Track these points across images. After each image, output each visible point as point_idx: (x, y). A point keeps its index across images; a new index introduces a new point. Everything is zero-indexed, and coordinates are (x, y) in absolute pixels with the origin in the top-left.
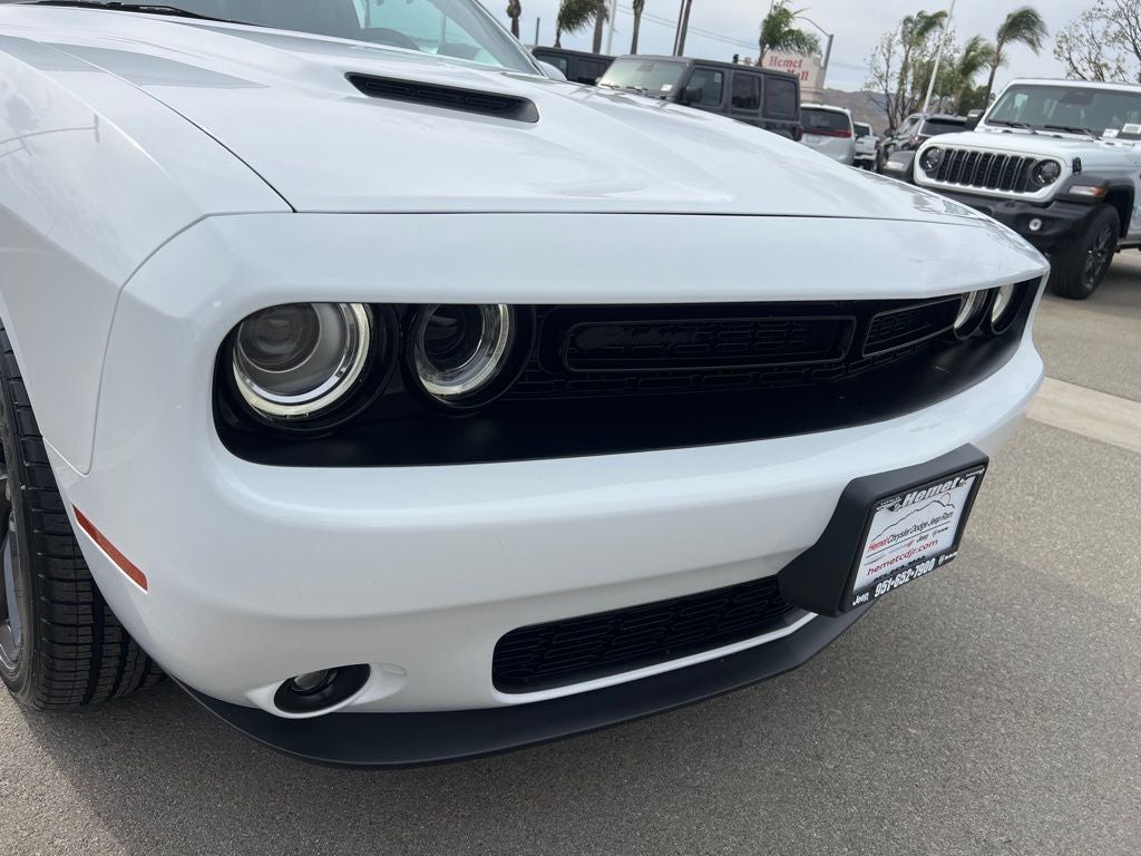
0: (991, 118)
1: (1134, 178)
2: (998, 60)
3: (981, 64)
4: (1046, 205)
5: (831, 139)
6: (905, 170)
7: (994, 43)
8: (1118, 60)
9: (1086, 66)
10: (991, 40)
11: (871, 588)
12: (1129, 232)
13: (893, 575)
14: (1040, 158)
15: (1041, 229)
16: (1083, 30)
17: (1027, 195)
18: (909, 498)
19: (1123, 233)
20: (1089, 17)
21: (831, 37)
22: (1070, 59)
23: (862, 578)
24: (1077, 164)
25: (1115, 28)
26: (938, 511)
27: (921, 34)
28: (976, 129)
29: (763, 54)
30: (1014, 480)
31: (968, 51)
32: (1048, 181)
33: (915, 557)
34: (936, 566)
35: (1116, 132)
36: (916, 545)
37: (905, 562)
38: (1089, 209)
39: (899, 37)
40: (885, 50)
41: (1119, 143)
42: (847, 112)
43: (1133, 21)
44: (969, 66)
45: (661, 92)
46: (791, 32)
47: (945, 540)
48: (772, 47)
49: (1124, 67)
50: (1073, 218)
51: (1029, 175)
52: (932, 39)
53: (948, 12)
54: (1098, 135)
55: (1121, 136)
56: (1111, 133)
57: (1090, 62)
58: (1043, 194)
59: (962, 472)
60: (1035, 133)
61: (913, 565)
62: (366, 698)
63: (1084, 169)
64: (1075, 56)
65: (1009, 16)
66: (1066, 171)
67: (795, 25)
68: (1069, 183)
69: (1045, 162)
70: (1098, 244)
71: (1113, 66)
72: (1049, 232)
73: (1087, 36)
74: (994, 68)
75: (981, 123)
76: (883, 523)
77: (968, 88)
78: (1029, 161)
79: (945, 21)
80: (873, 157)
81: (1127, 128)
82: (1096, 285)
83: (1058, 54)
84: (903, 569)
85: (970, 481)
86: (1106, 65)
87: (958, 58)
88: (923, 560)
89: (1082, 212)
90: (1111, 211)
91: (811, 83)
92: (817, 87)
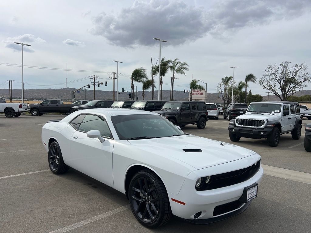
0: (248, 110)
1: (280, 121)
2: (247, 86)
3: (243, 87)
4: (263, 129)
5: (213, 110)
6: (233, 123)
7: (245, 82)
8: (274, 84)
9: (267, 86)
10: (244, 82)
11: (249, 200)
12: (282, 131)
13: (251, 198)
14: (260, 120)
15: (264, 134)
16: (264, 79)
17: (259, 127)
18: (250, 189)
19: (281, 132)
20: (265, 76)
21: (206, 84)
22: (263, 85)
23: (248, 199)
24: (267, 120)
25: (271, 77)
26: (254, 190)
27: (227, 81)
28: (246, 113)
29: (192, 91)
30: (267, 187)
31: (239, 84)
32: (263, 124)
33: (253, 196)
34: (255, 197)
35: (274, 112)
36: (252, 195)
37: (252, 197)
38: (272, 129)
39: (222, 84)
40: (220, 87)
41: (275, 114)
42: (215, 104)
43: (275, 75)
44: (240, 87)
45: (176, 109)
46: (197, 85)
47: (256, 194)
48: (194, 89)
49: (276, 85)
50: (269, 131)
51: (259, 123)
52: (230, 83)
53: (233, 77)
54: (270, 113)
55: (275, 113)
56: (273, 112)
57: (268, 85)
58: (262, 127)
59: (255, 186)
60: (258, 113)
61: (253, 197)
62: (201, 216)
63: (269, 121)
64: (264, 84)
65: (247, 76)
66: (266, 122)
67: (198, 84)
68: (267, 124)
69: (261, 120)
70: (276, 135)
71: (273, 85)
72: (265, 134)
73: (266, 80)
74: (246, 87)
75: (247, 112)
76: (248, 192)
77: (241, 92)
78: (258, 120)
79: (233, 79)
80: (223, 111)
81: (276, 111)
82: (278, 143)
83: (260, 84)
84: (251, 197)
85: (257, 187)
86: (272, 86)
87: (237, 87)
88: (254, 196)
89: (271, 130)
90: (277, 128)
91: (204, 95)
92: (205, 96)
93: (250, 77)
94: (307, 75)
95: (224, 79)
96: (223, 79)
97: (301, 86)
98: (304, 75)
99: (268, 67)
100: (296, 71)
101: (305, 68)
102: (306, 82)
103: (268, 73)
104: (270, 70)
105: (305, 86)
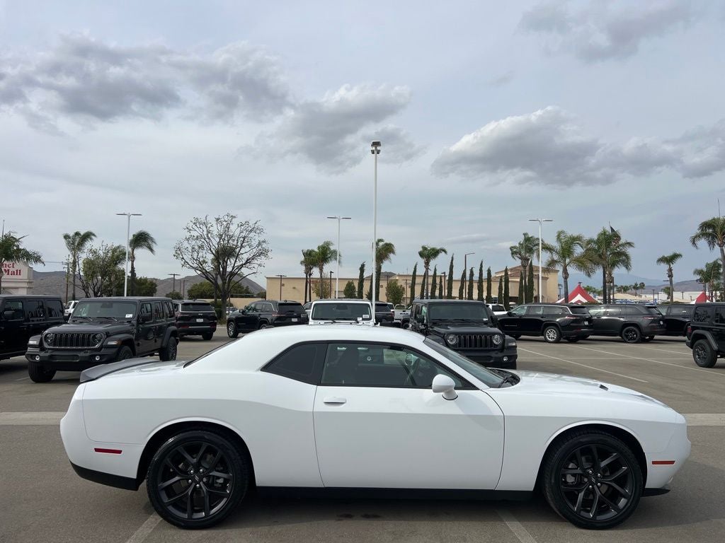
2: (134, 258)
7: (129, 249)
10: (126, 247)
22: (183, 259)
53: (94, 233)
74: (132, 262)
91: (24, 275)
92: (29, 279)
93: (141, 240)
94: (264, 245)
95: (69, 238)
96: (66, 237)
97: (252, 265)
98: (259, 244)
99: (194, 221)
100: (243, 235)
101: (261, 231)
102: (262, 260)
103: (193, 233)
104: (196, 228)
105: (260, 265)
